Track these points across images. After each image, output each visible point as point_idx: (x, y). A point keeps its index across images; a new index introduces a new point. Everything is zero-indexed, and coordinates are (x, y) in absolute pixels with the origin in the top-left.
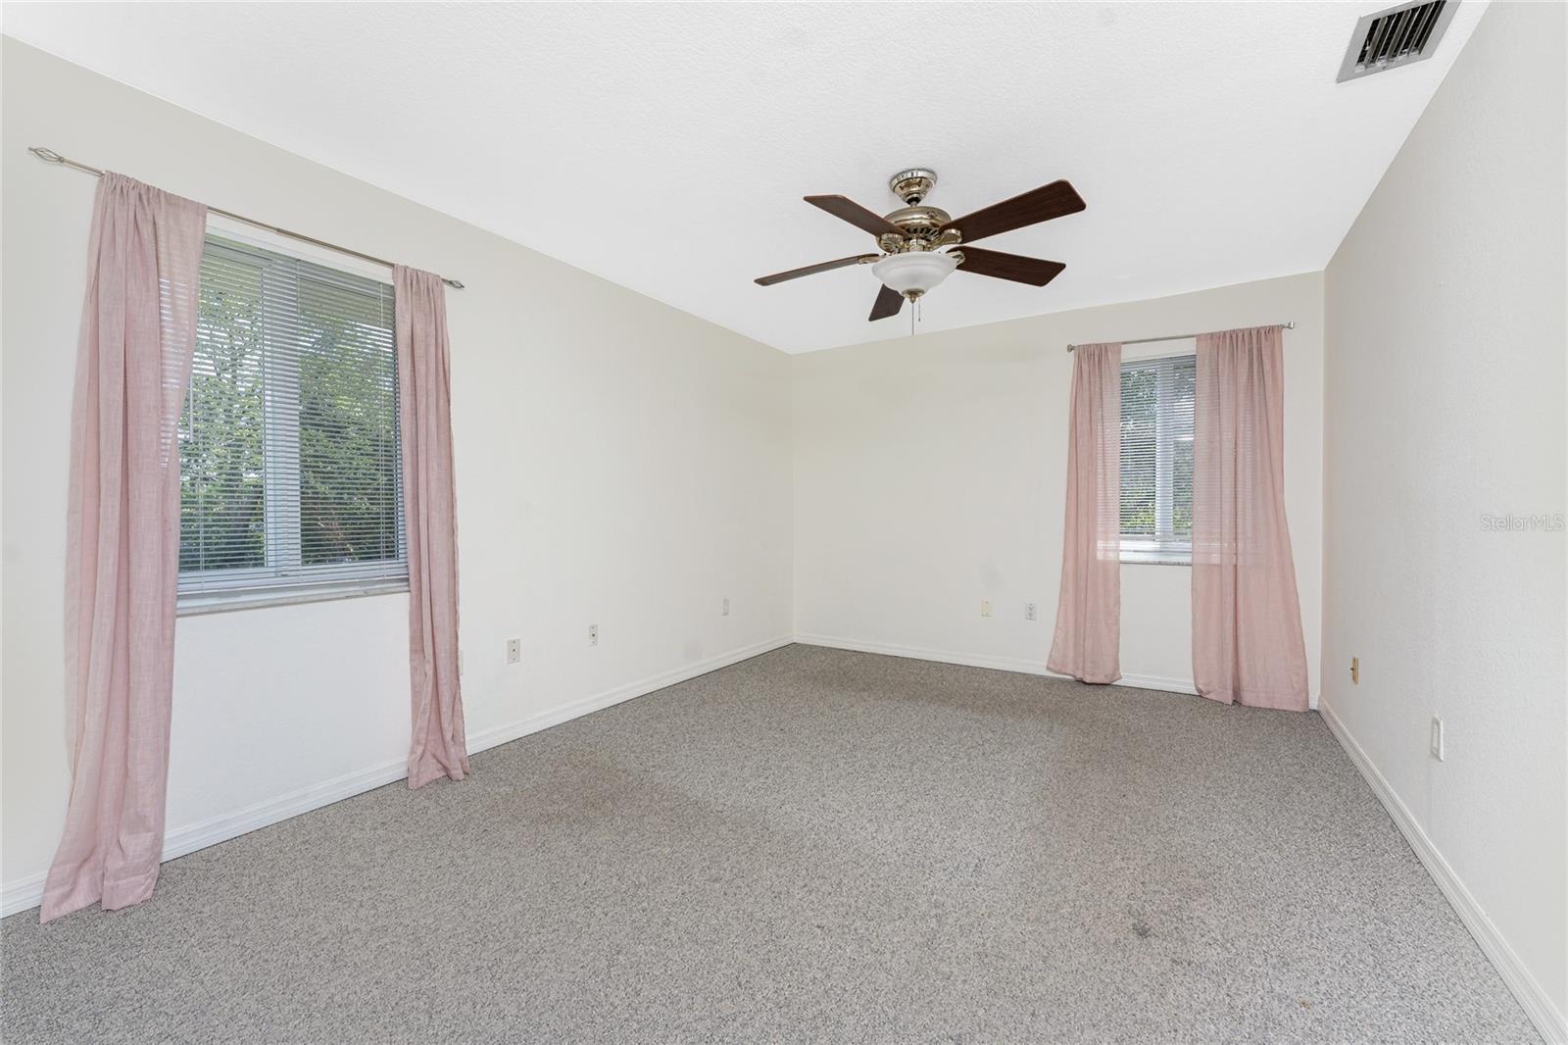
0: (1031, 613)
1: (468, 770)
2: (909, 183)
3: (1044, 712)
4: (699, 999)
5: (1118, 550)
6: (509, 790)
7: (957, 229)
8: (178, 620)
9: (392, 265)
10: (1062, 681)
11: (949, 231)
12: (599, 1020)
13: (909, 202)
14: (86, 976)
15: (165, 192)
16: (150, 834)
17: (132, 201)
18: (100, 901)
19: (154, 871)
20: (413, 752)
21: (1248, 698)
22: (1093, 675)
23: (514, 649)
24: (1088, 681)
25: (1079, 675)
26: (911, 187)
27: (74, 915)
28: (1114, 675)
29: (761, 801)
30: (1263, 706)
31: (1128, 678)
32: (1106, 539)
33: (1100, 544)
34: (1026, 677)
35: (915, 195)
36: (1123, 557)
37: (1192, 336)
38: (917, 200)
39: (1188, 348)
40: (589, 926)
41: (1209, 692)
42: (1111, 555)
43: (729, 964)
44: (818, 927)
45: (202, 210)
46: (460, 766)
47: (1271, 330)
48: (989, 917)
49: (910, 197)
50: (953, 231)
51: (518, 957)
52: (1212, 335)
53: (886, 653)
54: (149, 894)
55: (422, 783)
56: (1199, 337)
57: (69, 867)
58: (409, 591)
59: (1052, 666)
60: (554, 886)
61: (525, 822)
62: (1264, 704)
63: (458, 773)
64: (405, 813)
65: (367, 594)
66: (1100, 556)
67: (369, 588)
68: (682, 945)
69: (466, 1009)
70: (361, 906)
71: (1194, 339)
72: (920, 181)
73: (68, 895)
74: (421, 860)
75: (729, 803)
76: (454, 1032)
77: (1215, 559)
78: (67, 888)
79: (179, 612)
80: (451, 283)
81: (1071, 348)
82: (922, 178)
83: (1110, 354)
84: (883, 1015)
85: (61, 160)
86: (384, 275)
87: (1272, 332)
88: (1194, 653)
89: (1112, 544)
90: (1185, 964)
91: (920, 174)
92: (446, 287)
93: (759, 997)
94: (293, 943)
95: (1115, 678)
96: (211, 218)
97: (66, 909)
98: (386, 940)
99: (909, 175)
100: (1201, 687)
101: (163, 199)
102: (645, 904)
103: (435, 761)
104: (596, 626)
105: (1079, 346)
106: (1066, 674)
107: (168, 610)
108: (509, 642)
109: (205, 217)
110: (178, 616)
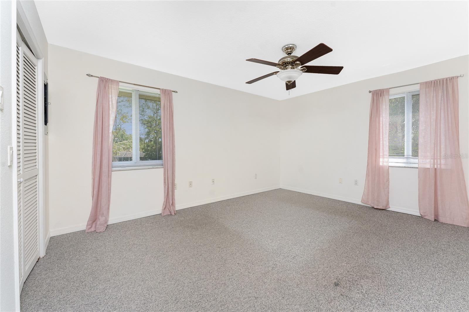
0: (356, 183)
1: (175, 213)
2: (287, 49)
3: (352, 216)
4: (198, 273)
5: (388, 162)
6: (183, 219)
7: (299, 61)
8: (112, 172)
9: (160, 89)
10: (366, 207)
11: (296, 62)
12: (173, 272)
13: (288, 54)
14: (88, 243)
15: (111, 79)
16: (104, 217)
17: (104, 82)
18: (95, 230)
19: (106, 226)
20: (163, 207)
21: (442, 219)
22: (378, 206)
23: (191, 184)
24: (375, 208)
25: (372, 205)
26: (289, 50)
27: (91, 232)
28: (387, 206)
29: (243, 230)
30: (448, 223)
31: (393, 207)
32: (383, 158)
33: (381, 160)
34: (354, 204)
35: (289, 52)
36: (390, 164)
37: (418, 83)
38: (290, 54)
39: (417, 88)
40: (183, 252)
41: (425, 216)
42: (385, 164)
43: (210, 267)
44: (238, 263)
45: (118, 82)
46: (173, 212)
47: (452, 79)
48: (289, 270)
49: (288, 53)
50: (298, 62)
51: (165, 256)
52: (426, 82)
53: (308, 193)
54: (104, 230)
55: (165, 215)
56: (421, 84)
57: (91, 222)
58: (163, 168)
59: (363, 201)
60: (181, 242)
61: (183, 227)
62: (449, 222)
63: (173, 213)
64: (158, 221)
65: (153, 168)
66: (381, 164)
67: (154, 167)
68: (201, 261)
69: (148, 264)
70: (140, 239)
71: (419, 84)
72: (291, 48)
73: (91, 227)
74: (157, 232)
75: (234, 229)
76: (143, 268)
77: (428, 166)
78: (91, 226)
79: (113, 170)
80: (174, 91)
81: (370, 92)
82: (291, 47)
83: (384, 93)
84: (240, 288)
85: (92, 76)
86: (158, 92)
87: (452, 80)
88: (419, 200)
89: (386, 160)
90: (345, 296)
91: (290, 46)
92: (173, 93)
93: (212, 276)
94: (124, 244)
95: (388, 207)
96: (120, 84)
97: (90, 230)
98: (141, 247)
99: (287, 46)
100: (422, 214)
101: (110, 80)
102: (199, 250)
103: (168, 210)
104: (214, 179)
105: (373, 91)
106: (368, 205)
107: (110, 170)
108: (189, 182)
109: (119, 83)
110: (112, 171)
